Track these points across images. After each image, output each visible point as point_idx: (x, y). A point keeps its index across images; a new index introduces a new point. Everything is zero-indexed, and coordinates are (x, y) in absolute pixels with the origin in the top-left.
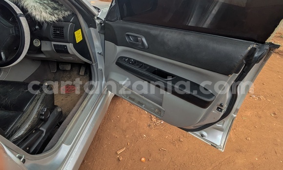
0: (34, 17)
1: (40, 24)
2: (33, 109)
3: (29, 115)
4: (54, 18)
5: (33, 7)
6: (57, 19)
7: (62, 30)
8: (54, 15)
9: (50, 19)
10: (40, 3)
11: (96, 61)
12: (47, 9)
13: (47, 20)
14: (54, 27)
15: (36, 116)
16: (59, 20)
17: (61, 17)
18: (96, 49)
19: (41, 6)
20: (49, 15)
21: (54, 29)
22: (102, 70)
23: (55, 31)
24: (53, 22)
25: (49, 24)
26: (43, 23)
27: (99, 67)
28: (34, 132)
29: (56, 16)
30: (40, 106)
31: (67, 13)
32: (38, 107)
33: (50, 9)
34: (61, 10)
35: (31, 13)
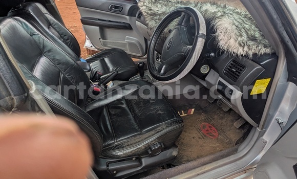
0: (218, 42)
1: (219, 52)
2: (147, 138)
3: (139, 141)
4: (240, 51)
5: (224, 29)
6: (244, 53)
7: (241, 70)
8: (243, 47)
9: (235, 51)
10: (237, 27)
11: (265, 127)
12: (241, 36)
13: (230, 50)
14: (234, 61)
15: (144, 148)
16: (247, 56)
17: (251, 53)
18: (277, 113)
19: (236, 31)
20: (237, 45)
21: (232, 64)
22: (265, 143)
23: (232, 66)
24: (237, 55)
25: (230, 55)
26: (223, 52)
27: (265, 137)
28: (134, 159)
29: (246, 49)
30: (155, 140)
31: (263, 51)
32: (151, 139)
33: (245, 38)
34: (260, 43)
35: (218, 36)
